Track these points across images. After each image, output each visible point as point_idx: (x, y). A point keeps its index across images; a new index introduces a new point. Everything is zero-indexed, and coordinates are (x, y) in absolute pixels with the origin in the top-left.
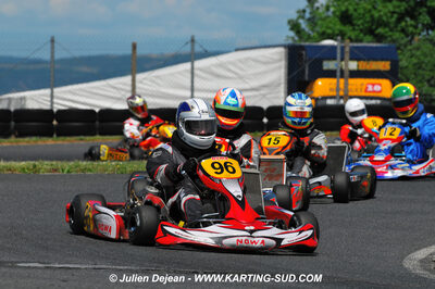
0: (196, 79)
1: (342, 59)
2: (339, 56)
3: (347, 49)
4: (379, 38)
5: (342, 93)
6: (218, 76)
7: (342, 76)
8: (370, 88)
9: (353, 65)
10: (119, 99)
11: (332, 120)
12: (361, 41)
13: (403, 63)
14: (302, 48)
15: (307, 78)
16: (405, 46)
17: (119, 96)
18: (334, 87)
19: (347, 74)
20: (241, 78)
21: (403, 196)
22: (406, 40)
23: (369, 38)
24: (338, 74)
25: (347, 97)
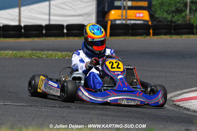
0: (51, 10)
5: (124, 18)
6: (62, 8)
7: (124, 9)
8: (138, 15)
9: (130, 4)
10: (12, 20)
11: (119, 31)
13: (154, 3)
15: (106, 10)
17: (12, 18)
18: (120, 14)
19: (126, 8)
20: (74, 9)
24: (122, 8)
25: (126, 19)
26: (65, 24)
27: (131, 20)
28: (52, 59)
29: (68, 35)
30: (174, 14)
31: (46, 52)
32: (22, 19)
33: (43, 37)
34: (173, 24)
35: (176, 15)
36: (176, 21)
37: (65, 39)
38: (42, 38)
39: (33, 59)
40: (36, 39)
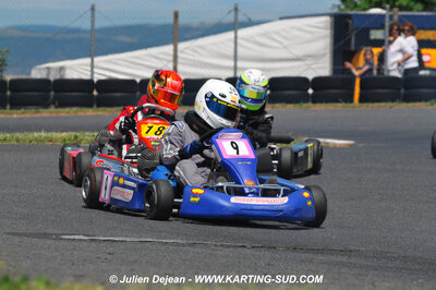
0: (239, 49)
3: (396, 18)
6: (261, 45)
14: (349, 16)
15: (353, 48)
20: (285, 47)
23: (419, 6)
32: (180, 68)
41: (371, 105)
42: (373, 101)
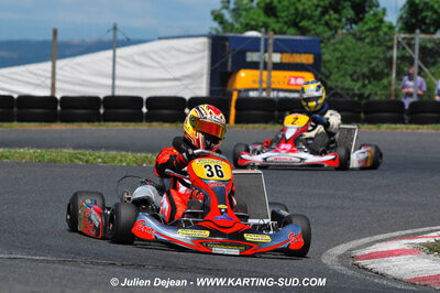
0: (117, 67)
1: (266, 51)
2: (262, 47)
3: (271, 41)
4: (303, 31)
5: (264, 86)
6: (140, 65)
7: (265, 68)
8: (293, 81)
9: (277, 58)
10: (38, 86)
11: (254, 112)
12: (285, 33)
13: (326, 57)
14: (226, 39)
15: (229, 69)
16: (329, 40)
17: (39, 82)
18: (257, 79)
19: (270, 66)
20: (163, 67)
21: (323, 191)
22: (329, 33)
23: (292, 30)
24: (261, 66)
25: (269, 89)
26: (145, 97)
27: (279, 90)
28: (114, 168)
29: (150, 118)
30: (366, 82)
31: (102, 153)
32: (58, 85)
33: (99, 121)
34: (364, 102)
35: (369, 82)
36: (370, 95)
37: (144, 127)
38: (96, 124)
39: (76, 166)
40: (86, 126)
41: (245, 126)
42: (248, 122)
